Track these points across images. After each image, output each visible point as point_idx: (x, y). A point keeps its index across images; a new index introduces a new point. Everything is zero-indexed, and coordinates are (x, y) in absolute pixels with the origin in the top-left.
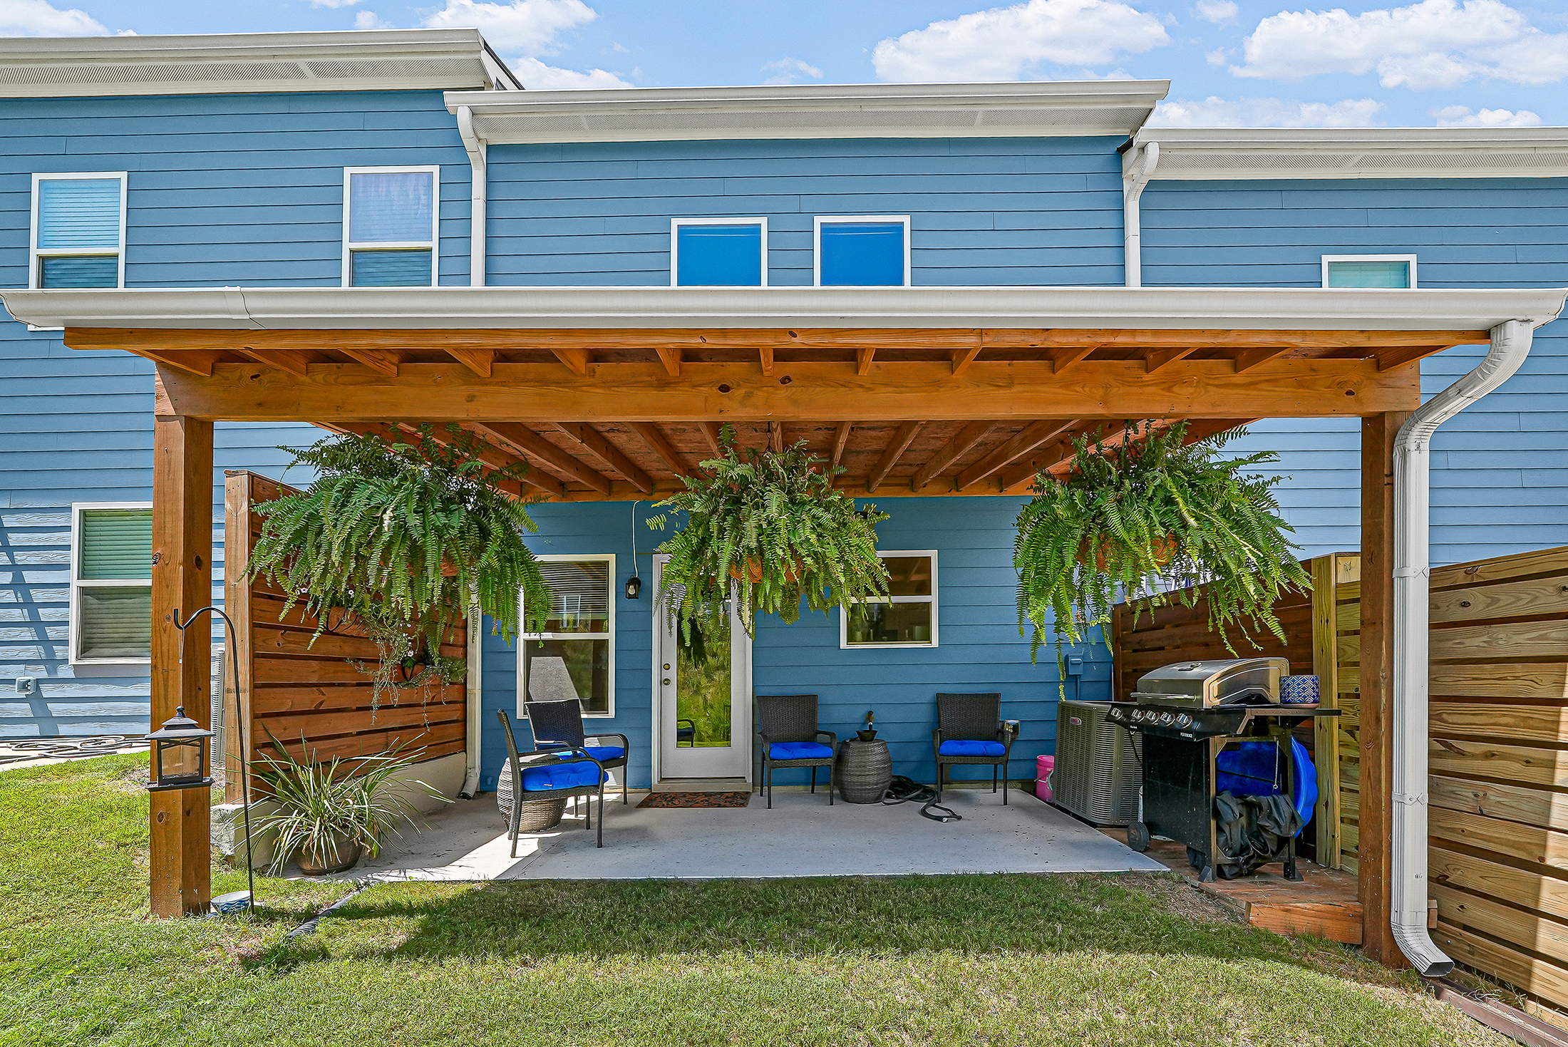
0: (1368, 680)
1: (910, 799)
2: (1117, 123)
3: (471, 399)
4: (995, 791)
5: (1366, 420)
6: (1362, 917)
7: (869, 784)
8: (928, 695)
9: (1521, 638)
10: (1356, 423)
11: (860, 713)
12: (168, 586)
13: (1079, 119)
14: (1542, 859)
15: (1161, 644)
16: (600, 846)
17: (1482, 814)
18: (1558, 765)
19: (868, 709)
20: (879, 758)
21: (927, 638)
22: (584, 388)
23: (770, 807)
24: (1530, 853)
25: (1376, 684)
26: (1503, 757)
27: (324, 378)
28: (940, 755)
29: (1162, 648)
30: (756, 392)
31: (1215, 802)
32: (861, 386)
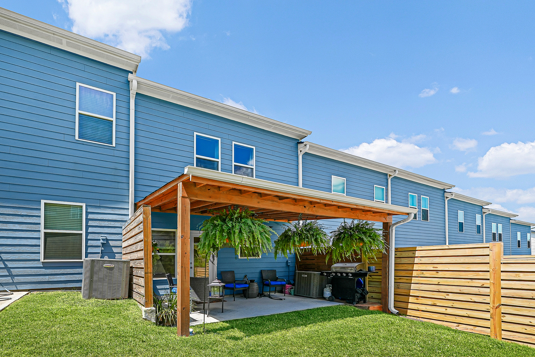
0: (384, 267)
1: (262, 296)
2: (298, 137)
3: (259, 202)
4: (275, 293)
5: (384, 223)
6: (383, 307)
7: (254, 293)
8: (258, 271)
9: (406, 260)
10: (381, 224)
11: (243, 276)
12: (186, 245)
13: (291, 133)
14: (409, 294)
15: (314, 258)
16: (223, 312)
17: (399, 288)
18: (412, 280)
19: (245, 274)
20: (256, 287)
21: (258, 256)
22: (281, 203)
23: (234, 301)
24: (407, 294)
25: (386, 268)
26: (403, 279)
27: (226, 193)
28: (271, 285)
29: (314, 259)
30: (310, 208)
31: (356, 290)
32: (326, 209)
